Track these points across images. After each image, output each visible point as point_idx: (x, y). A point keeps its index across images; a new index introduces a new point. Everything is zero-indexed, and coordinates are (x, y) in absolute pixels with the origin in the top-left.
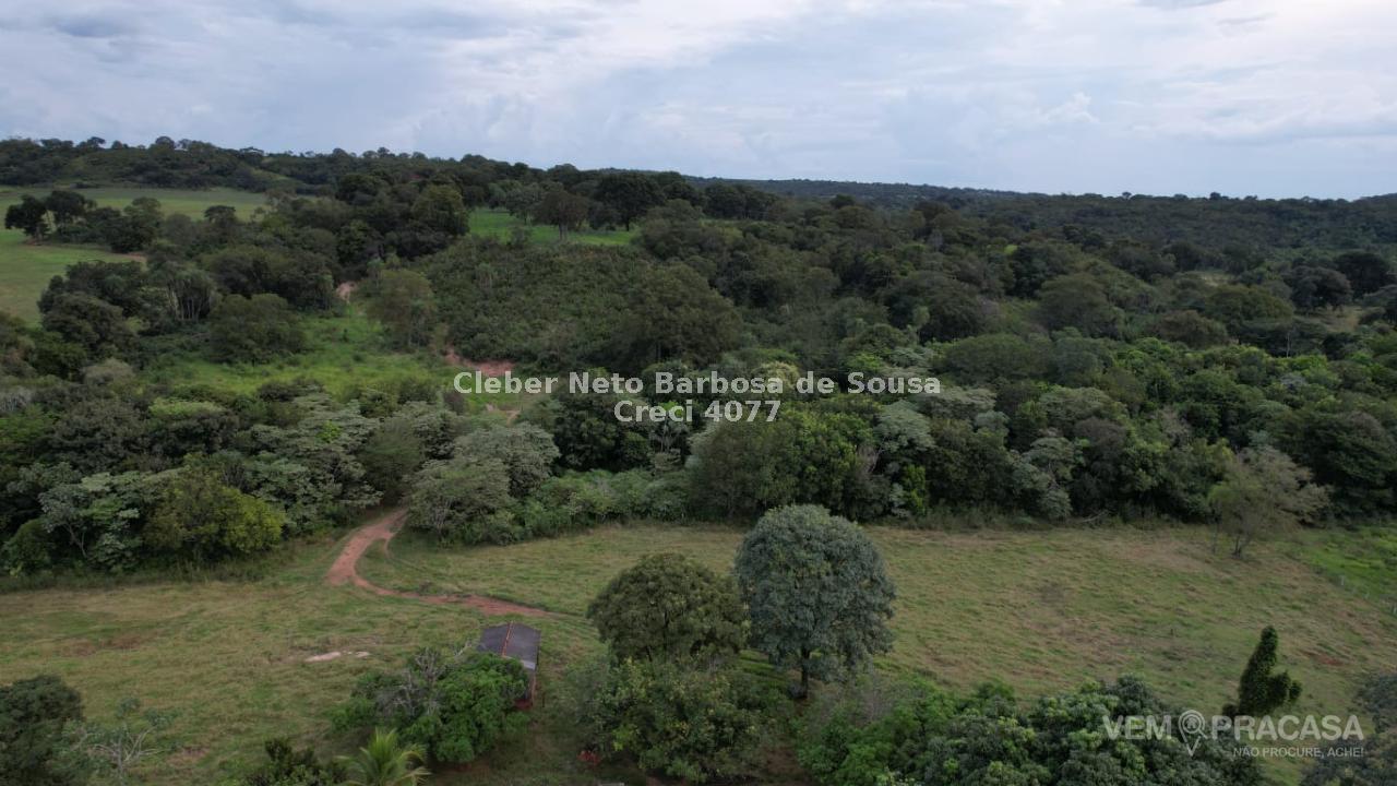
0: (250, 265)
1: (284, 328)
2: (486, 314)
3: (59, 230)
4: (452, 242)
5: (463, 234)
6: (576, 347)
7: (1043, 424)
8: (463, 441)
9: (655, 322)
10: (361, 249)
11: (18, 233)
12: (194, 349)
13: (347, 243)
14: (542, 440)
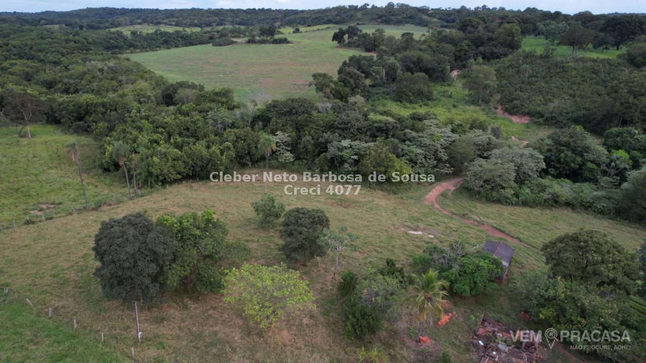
0: (416, 59)
1: (425, 89)
2: (521, 91)
3: (349, 42)
4: (511, 53)
5: (517, 49)
6: (568, 113)
8: (496, 151)
10: (465, 55)
12: (388, 94)
13: (459, 51)
14: (537, 158)
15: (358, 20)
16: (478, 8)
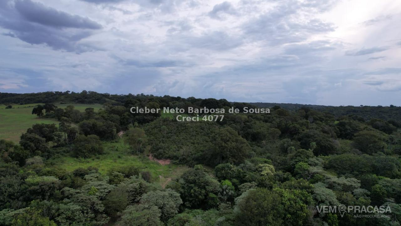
0: (91, 125)
1: (97, 146)
2: (163, 143)
3: (46, 115)
4: (155, 119)
5: (159, 117)
6: (192, 155)
7: (385, 195)
9: (219, 147)
10: (127, 121)
11: (35, 115)
12: (68, 152)
13: (123, 119)
15: (62, 100)
16: (139, 95)
